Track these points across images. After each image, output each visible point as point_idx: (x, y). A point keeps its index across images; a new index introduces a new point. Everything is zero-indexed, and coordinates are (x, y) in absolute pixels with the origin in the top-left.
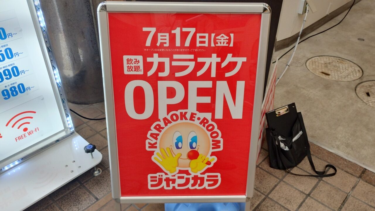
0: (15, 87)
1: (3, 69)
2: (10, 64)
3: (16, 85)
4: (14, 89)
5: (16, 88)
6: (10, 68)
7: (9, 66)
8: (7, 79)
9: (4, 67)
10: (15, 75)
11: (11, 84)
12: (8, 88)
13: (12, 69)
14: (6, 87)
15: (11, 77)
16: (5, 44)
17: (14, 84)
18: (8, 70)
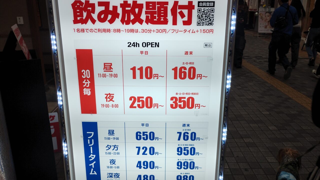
0: (187, 176)
1: (185, 161)
2: (190, 159)
3: (188, 176)
4: (186, 177)
5: (187, 178)
6: (189, 162)
7: (189, 160)
8: (184, 168)
9: (185, 160)
10: (190, 168)
11: (186, 173)
12: (182, 175)
13: (191, 163)
14: (181, 174)
15: (187, 168)
16: (192, 144)
17: (187, 174)
18: (187, 163)
